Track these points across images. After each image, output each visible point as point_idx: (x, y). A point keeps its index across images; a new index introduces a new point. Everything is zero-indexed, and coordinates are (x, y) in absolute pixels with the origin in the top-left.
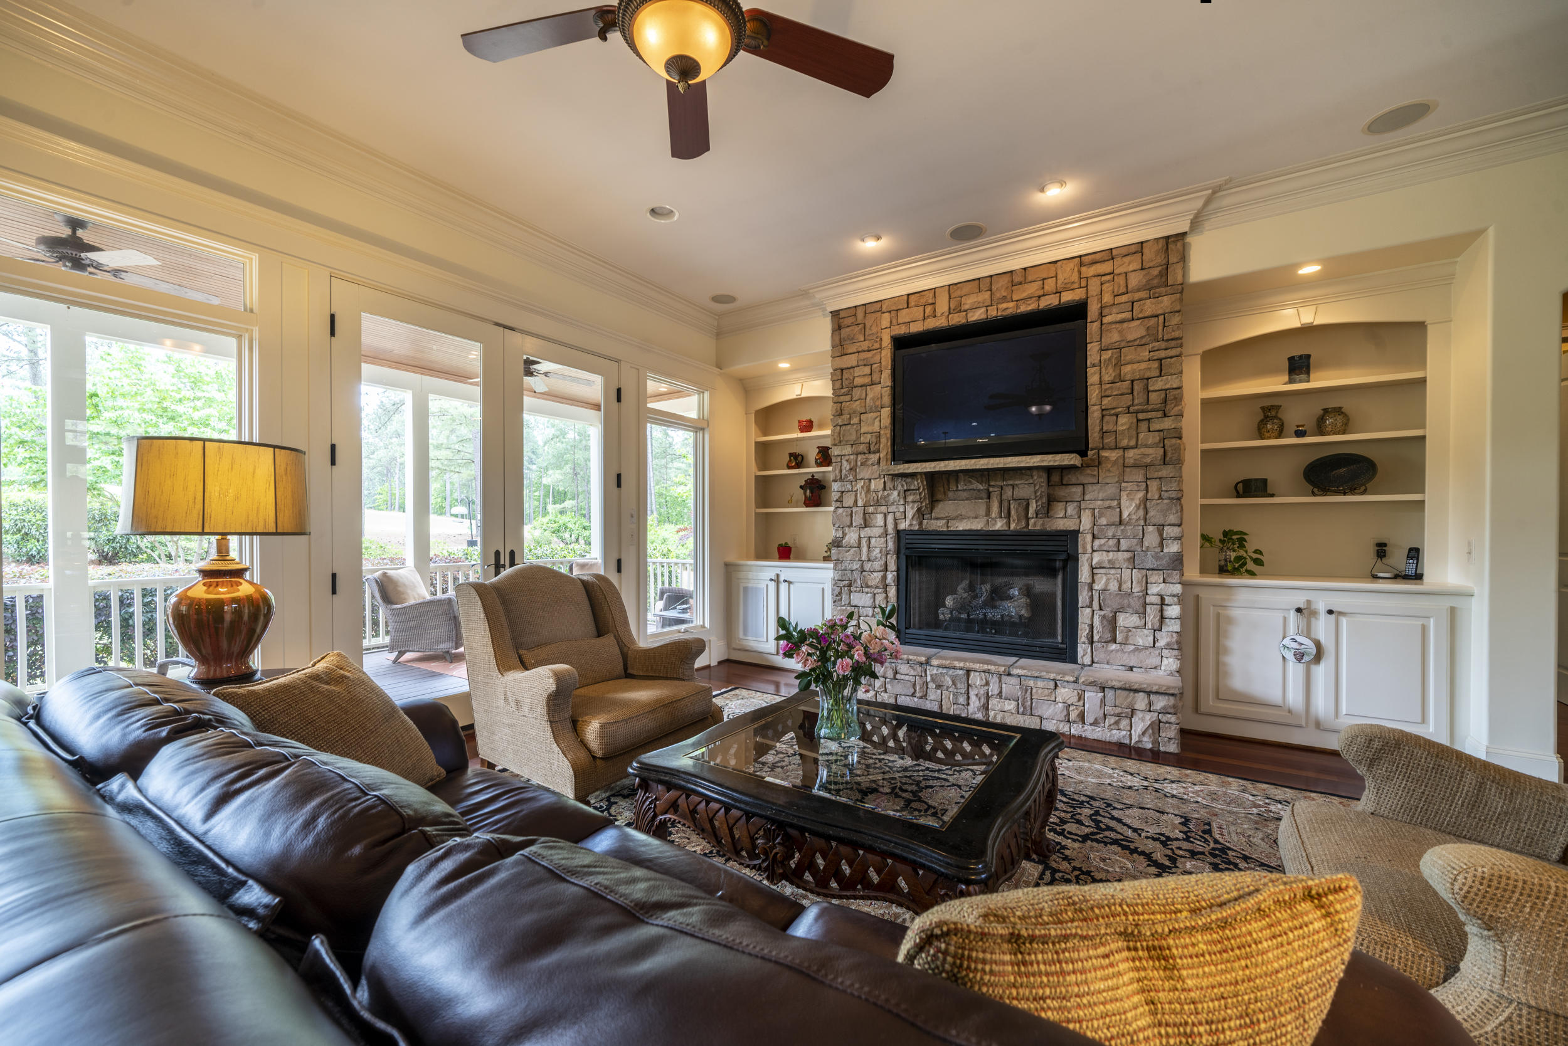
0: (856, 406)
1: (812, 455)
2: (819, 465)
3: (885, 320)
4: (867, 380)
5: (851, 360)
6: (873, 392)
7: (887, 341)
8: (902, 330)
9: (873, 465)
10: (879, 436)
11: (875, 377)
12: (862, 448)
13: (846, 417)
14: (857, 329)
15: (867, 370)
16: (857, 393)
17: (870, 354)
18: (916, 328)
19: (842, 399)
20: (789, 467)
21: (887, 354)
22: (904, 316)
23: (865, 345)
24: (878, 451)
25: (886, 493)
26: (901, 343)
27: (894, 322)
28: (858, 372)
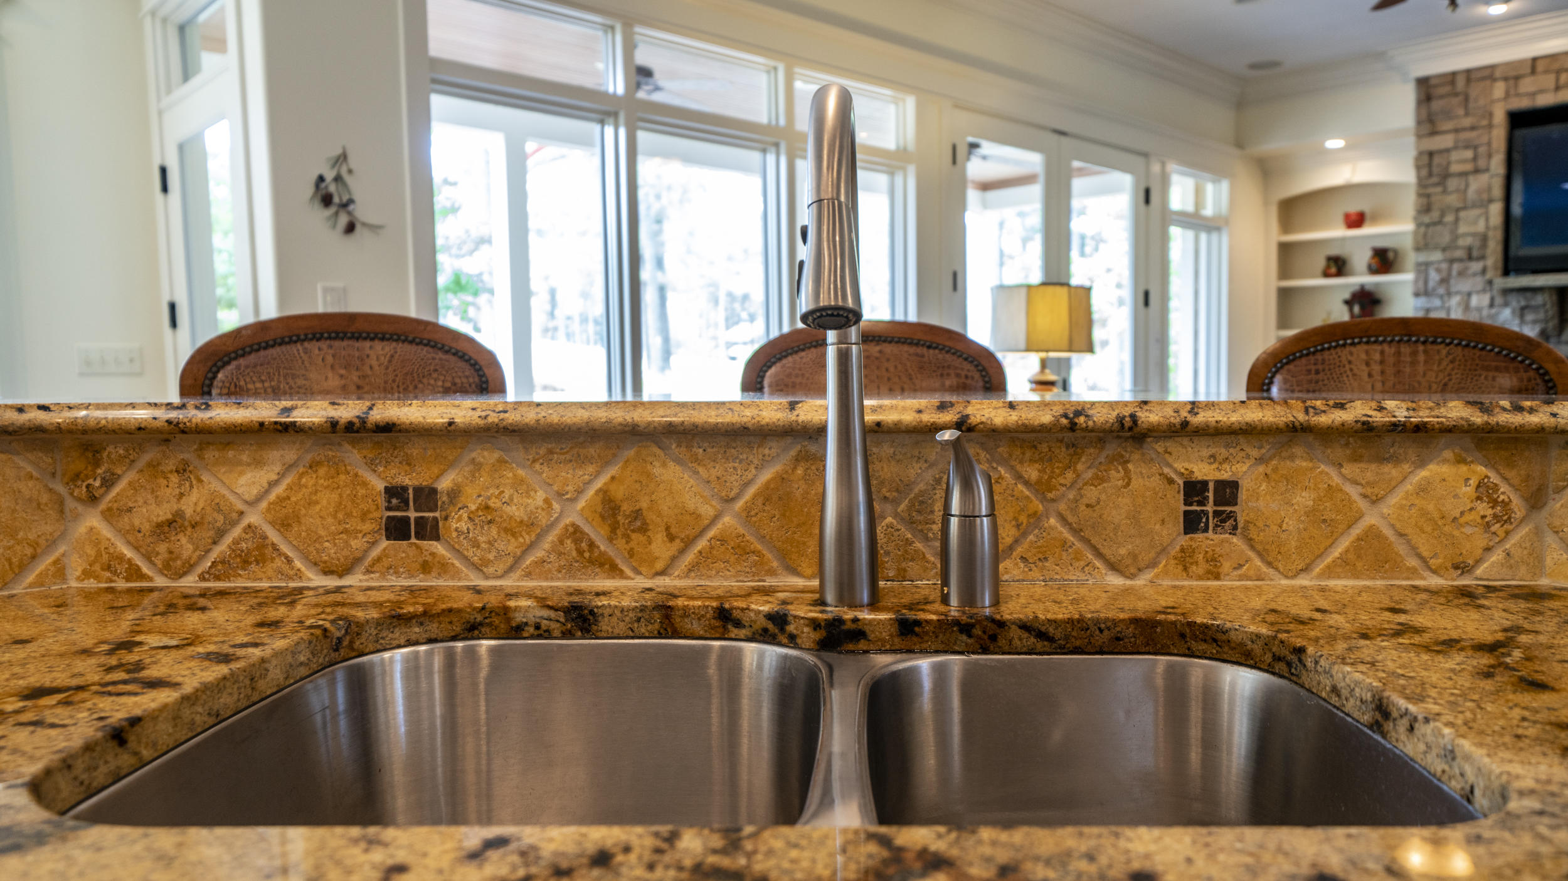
0: (1452, 200)
1: (1361, 258)
2: (1373, 271)
3: (1499, 89)
4: (1469, 167)
5: (1445, 141)
6: (1476, 184)
7: (1500, 116)
8: (1522, 103)
9: (1475, 275)
10: (1484, 239)
11: (1482, 163)
12: (1459, 253)
13: (1435, 215)
14: (1455, 101)
15: (1469, 154)
16: (1452, 184)
17: (1473, 134)
18: (1546, 100)
19: (1431, 190)
20: (1326, 274)
21: (1499, 135)
22: (1527, 85)
23: (1467, 122)
24: (1482, 257)
25: (1493, 311)
26: (1518, 120)
27: (1512, 92)
28: (1455, 156)
